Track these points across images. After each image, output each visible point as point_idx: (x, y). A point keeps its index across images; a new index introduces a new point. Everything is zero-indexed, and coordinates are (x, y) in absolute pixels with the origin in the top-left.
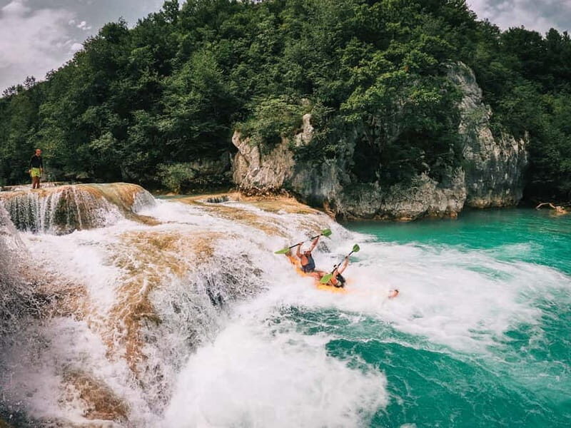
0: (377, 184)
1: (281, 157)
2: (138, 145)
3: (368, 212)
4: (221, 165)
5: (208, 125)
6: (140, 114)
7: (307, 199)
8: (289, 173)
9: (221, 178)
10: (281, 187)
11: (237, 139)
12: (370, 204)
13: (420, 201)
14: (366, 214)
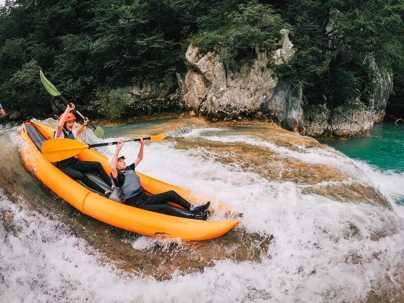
0: (325, 106)
1: (257, 75)
2: (66, 72)
3: (318, 132)
4: (164, 87)
5: (155, 39)
6: (67, 39)
7: (282, 123)
8: (268, 94)
9: (166, 102)
10: (257, 110)
11: (194, 55)
12: (320, 124)
13: (356, 122)
14: (316, 134)
